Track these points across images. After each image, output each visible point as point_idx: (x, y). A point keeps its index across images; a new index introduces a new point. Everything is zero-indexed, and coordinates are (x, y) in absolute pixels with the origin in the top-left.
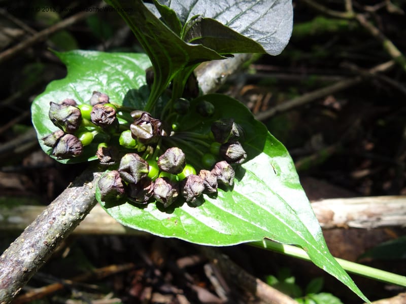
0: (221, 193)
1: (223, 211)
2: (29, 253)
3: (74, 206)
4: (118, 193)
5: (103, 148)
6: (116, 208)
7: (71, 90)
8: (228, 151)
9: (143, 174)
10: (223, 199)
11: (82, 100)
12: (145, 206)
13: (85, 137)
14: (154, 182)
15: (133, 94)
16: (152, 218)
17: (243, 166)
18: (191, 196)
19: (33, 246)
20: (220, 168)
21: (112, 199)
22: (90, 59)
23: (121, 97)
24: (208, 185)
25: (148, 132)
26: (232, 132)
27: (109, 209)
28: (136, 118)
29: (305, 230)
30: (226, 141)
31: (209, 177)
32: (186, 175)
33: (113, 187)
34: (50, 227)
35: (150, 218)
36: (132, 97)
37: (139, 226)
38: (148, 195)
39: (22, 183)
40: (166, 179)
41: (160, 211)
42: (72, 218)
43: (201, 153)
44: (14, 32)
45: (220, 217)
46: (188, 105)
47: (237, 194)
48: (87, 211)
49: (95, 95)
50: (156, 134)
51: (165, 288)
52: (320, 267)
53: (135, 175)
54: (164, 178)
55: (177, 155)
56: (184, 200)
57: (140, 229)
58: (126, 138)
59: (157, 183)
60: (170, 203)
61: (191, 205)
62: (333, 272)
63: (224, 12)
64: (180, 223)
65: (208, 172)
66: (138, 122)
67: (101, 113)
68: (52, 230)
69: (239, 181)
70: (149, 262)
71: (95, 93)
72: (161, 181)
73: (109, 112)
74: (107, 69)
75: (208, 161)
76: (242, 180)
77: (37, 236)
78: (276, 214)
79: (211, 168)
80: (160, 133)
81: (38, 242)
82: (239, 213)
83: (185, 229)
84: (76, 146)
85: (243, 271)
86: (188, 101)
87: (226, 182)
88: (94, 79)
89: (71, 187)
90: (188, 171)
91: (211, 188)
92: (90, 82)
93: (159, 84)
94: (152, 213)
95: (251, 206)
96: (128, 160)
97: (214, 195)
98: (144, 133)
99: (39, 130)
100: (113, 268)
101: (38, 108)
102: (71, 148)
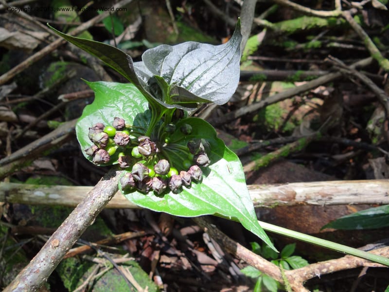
0: (193, 185)
1: (193, 196)
2: (80, 220)
3: (105, 192)
4: (132, 186)
5: (122, 157)
6: (130, 194)
7: (100, 114)
8: (198, 159)
9: (145, 175)
10: (194, 189)
11: (107, 122)
12: (147, 193)
13: (112, 150)
14: (152, 179)
15: (140, 117)
16: (151, 201)
17: (210, 167)
18: (174, 188)
19: (83, 216)
20: (193, 170)
21: (128, 190)
22: (110, 89)
23: (132, 119)
24: (185, 181)
25: (148, 150)
26: (200, 148)
27: (126, 195)
28: (142, 142)
29: (244, 208)
30: (196, 154)
31: (185, 175)
32: (171, 175)
33: (129, 183)
34: (92, 205)
35: (150, 200)
36: (140, 119)
37: (143, 205)
38: (149, 187)
39: (53, 165)
40: (159, 178)
41: (156, 197)
42: (104, 199)
43: (183, 159)
44: (41, 35)
45: (191, 200)
46: (175, 129)
47: (204, 185)
48: (113, 195)
49: (116, 120)
50: (153, 151)
51: (170, 251)
52: (249, 230)
53: (141, 176)
54: (158, 177)
55: (165, 165)
56: (170, 190)
57: (144, 207)
58: (136, 151)
59: (154, 180)
60: (162, 192)
61: (174, 192)
62: (257, 233)
63: (197, 68)
64: (167, 203)
65: (185, 172)
66: (142, 144)
67: (121, 138)
68: (93, 207)
69: (206, 177)
70: (158, 231)
71: (115, 118)
72: (156, 179)
73: (125, 138)
74: (122, 98)
75: (187, 164)
76: (208, 176)
77: (85, 210)
78: (227, 198)
79: (187, 170)
80: (155, 150)
81: (85, 213)
82: (204, 198)
83: (170, 207)
84: (105, 157)
85: (226, 236)
86: (174, 126)
87: (196, 178)
88: (114, 106)
89: (103, 180)
90: (173, 172)
91: (186, 182)
92: (112, 108)
93: (156, 117)
94: (151, 197)
95: (212, 193)
96: (137, 167)
97: (189, 187)
98: (146, 151)
99: (81, 143)
100: (128, 235)
101: (80, 128)
102: (103, 158)
